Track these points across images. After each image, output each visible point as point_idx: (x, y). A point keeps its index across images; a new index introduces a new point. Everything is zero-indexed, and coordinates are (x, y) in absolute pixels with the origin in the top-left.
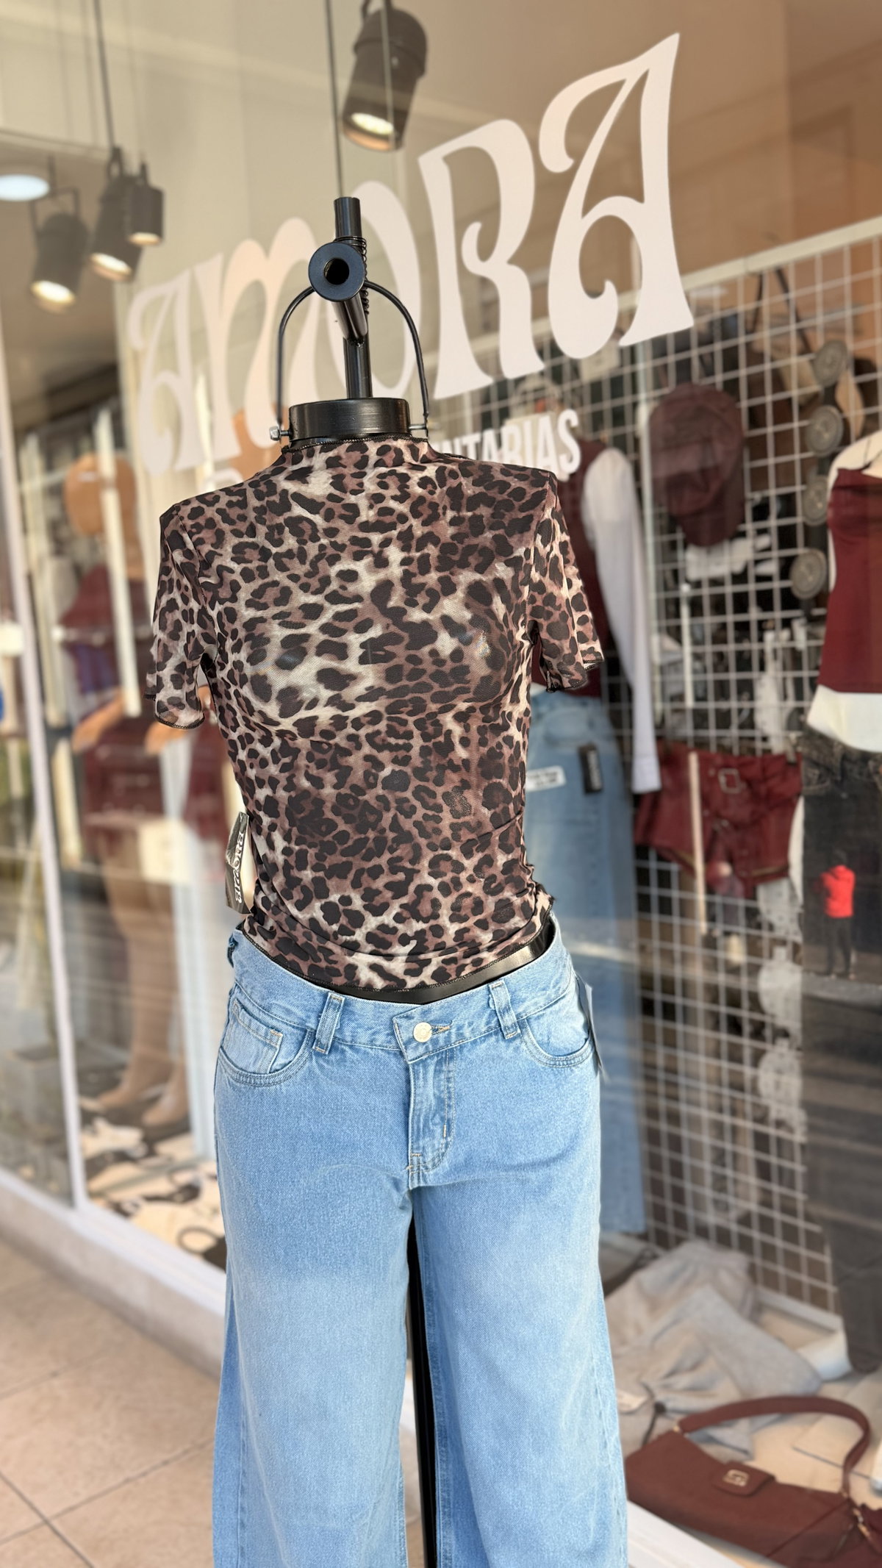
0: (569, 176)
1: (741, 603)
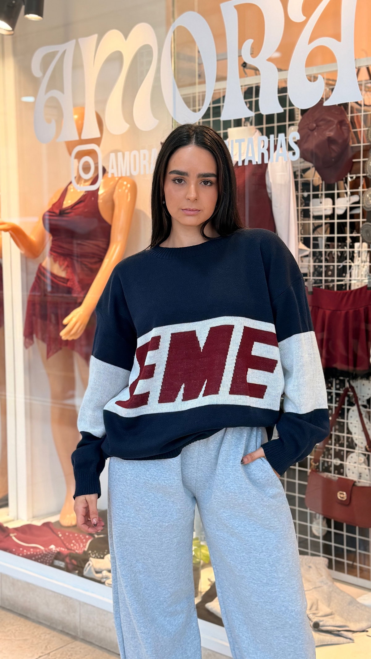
0: (302, 25)
1: (342, 228)
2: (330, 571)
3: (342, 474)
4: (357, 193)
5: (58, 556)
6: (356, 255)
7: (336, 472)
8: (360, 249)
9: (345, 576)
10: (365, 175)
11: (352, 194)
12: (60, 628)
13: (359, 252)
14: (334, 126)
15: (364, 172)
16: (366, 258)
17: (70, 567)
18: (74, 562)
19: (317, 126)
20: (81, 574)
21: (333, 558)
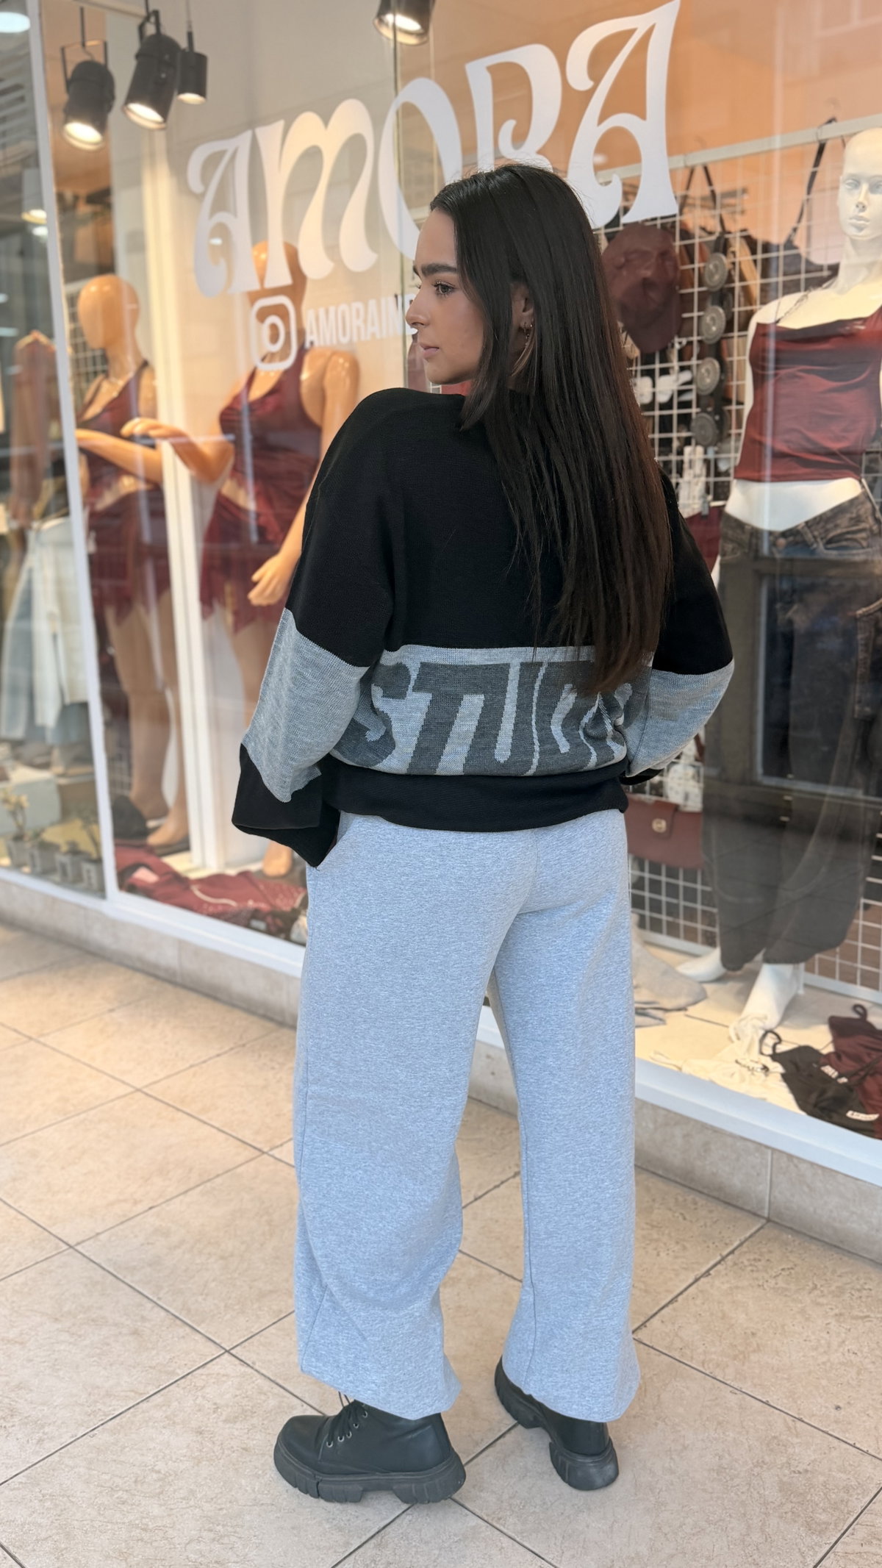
1: (666, 424)
2: (642, 932)
3: (661, 795)
4: (689, 368)
5: (256, 914)
6: (686, 465)
7: (654, 792)
8: (692, 457)
9: (663, 939)
10: (700, 338)
11: (682, 369)
12: (261, 1011)
13: (691, 462)
14: (653, 260)
15: (698, 335)
16: (701, 470)
17: (273, 929)
18: (279, 922)
19: (627, 261)
20: (288, 939)
21: (647, 913)
